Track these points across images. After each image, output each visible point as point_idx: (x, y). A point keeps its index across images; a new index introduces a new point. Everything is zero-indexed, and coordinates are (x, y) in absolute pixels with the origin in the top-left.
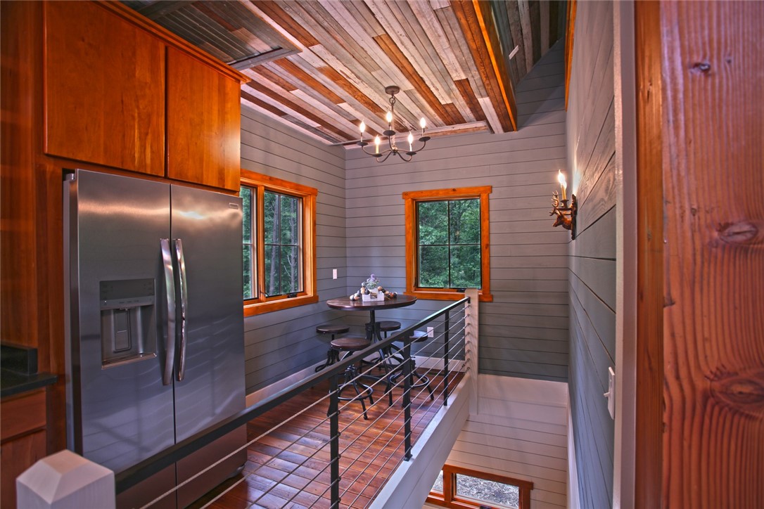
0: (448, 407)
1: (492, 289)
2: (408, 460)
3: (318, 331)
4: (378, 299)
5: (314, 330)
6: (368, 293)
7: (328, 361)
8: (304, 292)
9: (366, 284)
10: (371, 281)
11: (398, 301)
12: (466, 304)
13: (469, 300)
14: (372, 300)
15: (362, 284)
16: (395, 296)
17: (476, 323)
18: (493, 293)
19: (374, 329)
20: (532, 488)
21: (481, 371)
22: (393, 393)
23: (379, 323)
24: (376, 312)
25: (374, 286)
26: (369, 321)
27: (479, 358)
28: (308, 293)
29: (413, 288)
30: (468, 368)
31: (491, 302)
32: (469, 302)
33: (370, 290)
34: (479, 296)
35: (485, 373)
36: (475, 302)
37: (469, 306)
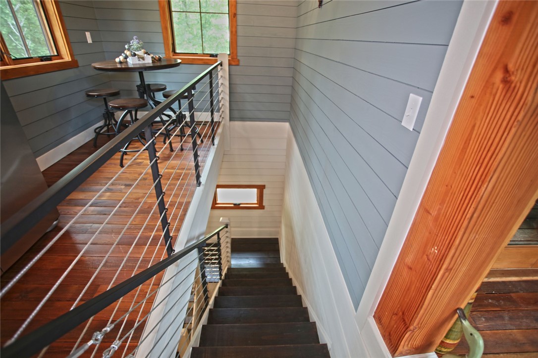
0: (216, 146)
1: (238, 55)
2: (199, 186)
3: (88, 96)
4: (146, 61)
5: (83, 94)
6: (135, 55)
7: (106, 122)
8: (59, 56)
9: (130, 46)
10: (135, 43)
11: (163, 63)
12: (219, 67)
13: (221, 64)
14: (140, 62)
15: (126, 47)
16: (160, 59)
17: (227, 83)
18: (239, 58)
19: (146, 90)
20: (265, 188)
21: (231, 119)
22: (172, 142)
23: (149, 85)
24: (145, 74)
25: (138, 49)
26: (139, 83)
27: (230, 110)
28: (64, 57)
29: (171, 54)
30: (223, 118)
31: (238, 65)
32: (221, 66)
33: (136, 53)
34: (229, 60)
35: (234, 121)
36: (226, 66)
37: (221, 69)
